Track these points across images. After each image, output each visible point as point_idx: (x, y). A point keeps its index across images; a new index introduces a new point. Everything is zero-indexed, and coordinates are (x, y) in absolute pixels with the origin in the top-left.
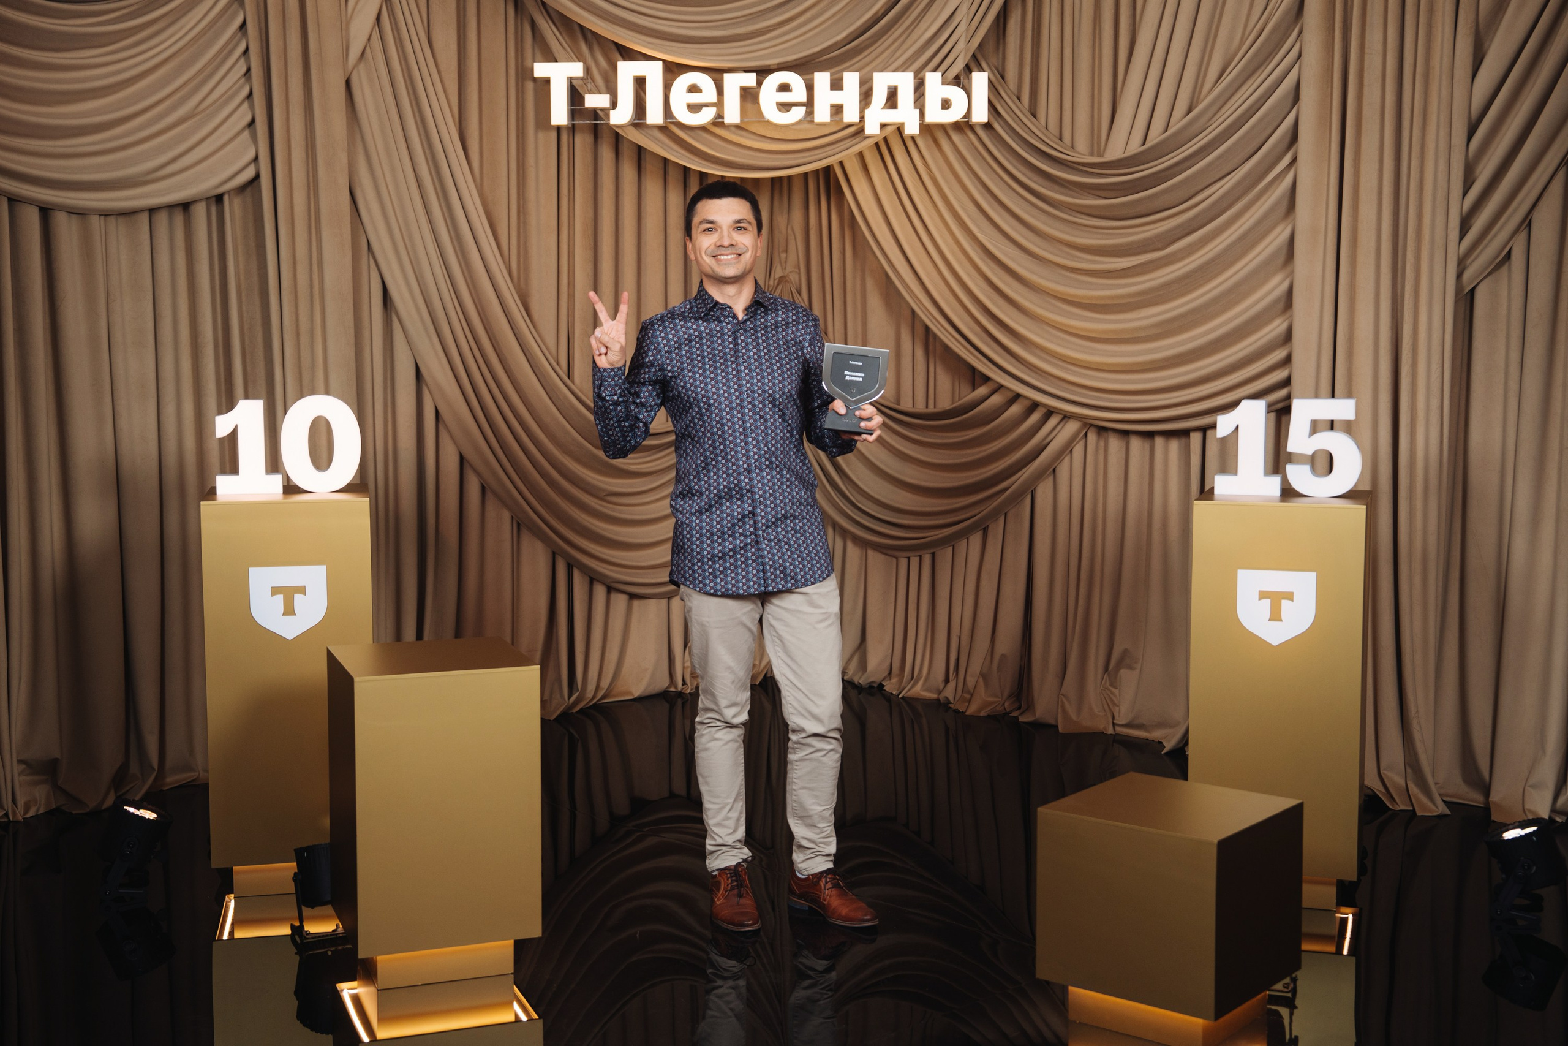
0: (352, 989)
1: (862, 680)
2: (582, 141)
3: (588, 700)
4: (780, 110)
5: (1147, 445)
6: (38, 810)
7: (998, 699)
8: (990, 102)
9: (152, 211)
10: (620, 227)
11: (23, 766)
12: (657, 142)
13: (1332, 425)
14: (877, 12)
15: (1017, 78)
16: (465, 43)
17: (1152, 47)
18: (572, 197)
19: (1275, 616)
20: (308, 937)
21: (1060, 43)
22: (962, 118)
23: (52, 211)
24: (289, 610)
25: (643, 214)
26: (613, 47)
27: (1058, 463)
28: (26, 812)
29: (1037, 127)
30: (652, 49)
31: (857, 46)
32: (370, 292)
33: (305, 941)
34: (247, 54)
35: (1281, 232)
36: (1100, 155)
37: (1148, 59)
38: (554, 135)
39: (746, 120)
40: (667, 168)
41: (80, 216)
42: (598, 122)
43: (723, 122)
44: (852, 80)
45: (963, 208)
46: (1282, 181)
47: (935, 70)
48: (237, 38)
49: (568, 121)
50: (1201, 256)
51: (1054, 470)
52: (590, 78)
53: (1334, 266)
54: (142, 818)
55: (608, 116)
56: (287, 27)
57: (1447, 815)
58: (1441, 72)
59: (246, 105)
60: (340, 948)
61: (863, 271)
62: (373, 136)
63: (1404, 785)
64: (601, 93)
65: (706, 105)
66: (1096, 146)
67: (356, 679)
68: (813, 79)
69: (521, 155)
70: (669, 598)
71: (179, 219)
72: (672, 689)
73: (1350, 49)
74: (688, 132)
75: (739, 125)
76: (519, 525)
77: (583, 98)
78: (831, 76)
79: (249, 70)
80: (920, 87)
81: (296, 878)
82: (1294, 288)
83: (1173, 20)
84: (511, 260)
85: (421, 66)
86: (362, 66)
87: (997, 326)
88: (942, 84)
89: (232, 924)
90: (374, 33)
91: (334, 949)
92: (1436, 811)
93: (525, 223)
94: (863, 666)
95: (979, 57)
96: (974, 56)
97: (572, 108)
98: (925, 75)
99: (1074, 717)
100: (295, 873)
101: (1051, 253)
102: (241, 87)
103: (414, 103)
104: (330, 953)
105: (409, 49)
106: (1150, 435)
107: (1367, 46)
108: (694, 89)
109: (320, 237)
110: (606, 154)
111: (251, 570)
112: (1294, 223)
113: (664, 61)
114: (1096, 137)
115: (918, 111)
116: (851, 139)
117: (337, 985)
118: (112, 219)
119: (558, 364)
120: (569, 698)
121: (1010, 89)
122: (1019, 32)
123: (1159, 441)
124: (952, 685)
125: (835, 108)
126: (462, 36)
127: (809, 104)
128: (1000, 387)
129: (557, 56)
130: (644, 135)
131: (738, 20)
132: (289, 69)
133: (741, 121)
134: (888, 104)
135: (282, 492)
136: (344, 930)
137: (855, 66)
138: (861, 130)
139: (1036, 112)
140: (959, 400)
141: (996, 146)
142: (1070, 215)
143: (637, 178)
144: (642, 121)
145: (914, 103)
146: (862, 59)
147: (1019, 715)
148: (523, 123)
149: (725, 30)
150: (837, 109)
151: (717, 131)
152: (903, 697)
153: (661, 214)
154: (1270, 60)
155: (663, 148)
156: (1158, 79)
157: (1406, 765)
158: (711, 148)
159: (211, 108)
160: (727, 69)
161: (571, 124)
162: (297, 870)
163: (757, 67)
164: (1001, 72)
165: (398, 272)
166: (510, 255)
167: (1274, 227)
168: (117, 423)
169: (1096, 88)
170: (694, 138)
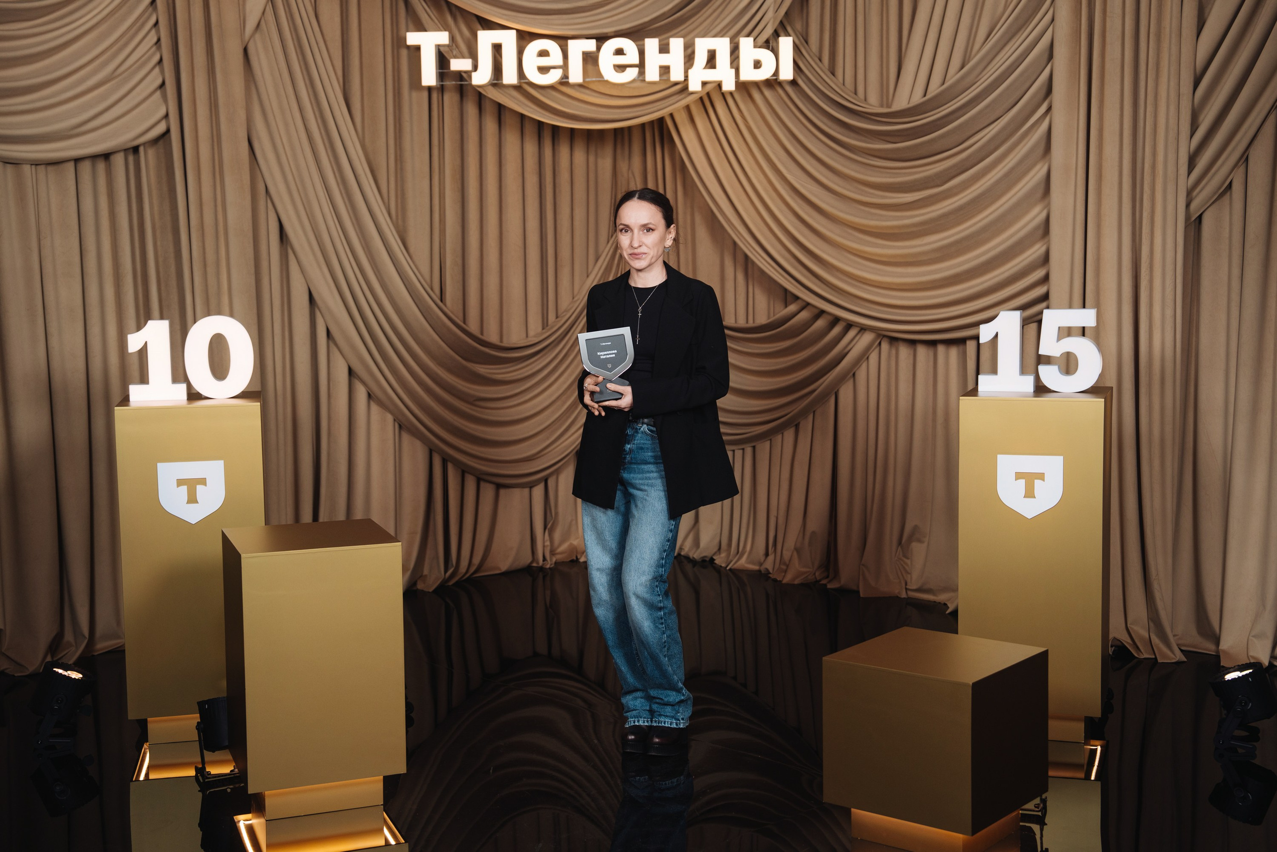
0: (247, 820)
1: (696, 555)
2: (450, 99)
3: (462, 574)
4: (616, 71)
5: (931, 353)
7: (808, 570)
8: (795, 63)
9: (77, 160)
10: (484, 172)
12: (514, 100)
13: (1083, 332)
15: (818, 41)
16: (347, 16)
18: (441, 147)
19: (1030, 493)
20: (209, 776)
22: (772, 76)
24: (192, 499)
25: (503, 161)
26: (475, 19)
27: (856, 369)
29: (834, 82)
30: (507, 20)
31: (682, 16)
32: (268, 230)
33: (206, 780)
34: (157, 26)
35: (1041, 169)
36: (889, 106)
37: (927, 24)
38: (425, 94)
39: (587, 80)
40: (524, 122)
41: (14, 165)
42: (463, 83)
43: (568, 82)
44: (677, 44)
45: (774, 153)
46: (1040, 127)
47: (748, 35)
48: (148, 12)
49: (437, 82)
50: (974, 191)
51: (854, 374)
52: (455, 45)
53: (1084, 199)
54: (69, 678)
55: (470, 77)
56: (191, 3)
57: (1183, 663)
58: (1170, 31)
59: (157, 70)
60: (237, 785)
61: (692, 208)
62: (268, 96)
63: (1147, 636)
64: (464, 57)
65: (554, 67)
66: (886, 97)
67: (243, 556)
68: (644, 45)
69: (397, 111)
70: (531, 488)
71: (101, 166)
72: (534, 565)
73: (1095, 13)
74: (541, 91)
75: (582, 84)
76: (400, 427)
77: (449, 62)
78: (660, 41)
79: (159, 40)
80: (735, 50)
81: (198, 727)
82: (1051, 215)
84: (390, 202)
85: (309, 36)
86: (257, 36)
87: (805, 253)
88: (755, 47)
89: (148, 768)
90: (268, 8)
91: (232, 787)
92: (1174, 659)
93: (402, 169)
94: (697, 543)
95: (786, 23)
96: (781, 23)
97: (441, 71)
98: (739, 40)
99: (873, 584)
100: (198, 722)
101: (848, 190)
102: (153, 54)
103: (304, 67)
104: (229, 790)
105: (298, 21)
106: (933, 344)
107: (1108, 10)
108: (543, 53)
109: (224, 183)
110: (471, 110)
111: (159, 465)
112: (1050, 162)
113: (518, 31)
114: (885, 91)
115: (733, 70)
116: (678, 96)
117: (235, 817)
118: (42, 169)
119: (432, 289)
120: (445, 574)
121: (813, 52)
122: (819, 2)
123: (941, 349)
124: (771, 558)
125: (663, 69)
126: (345, 11)
127: (641, 65)
128: (807, 305)
129: (426, 26)
130: (502, 94)
132: (194, 38)
133: (584, 80)
134: (708, 65)
135: (186, 398)
136: (239, 771)
137: (680, 33)
138: (686, 88)
139: (834, 70)
140: (774, 316)
141: (800, 99)
142: (863, 157)
143: (497, 131)
144: (500, 82)
145: (732, 63)
146: (686, 27)
147: (828, 583)
148: (399, 84)
149: (569, 3)
150: (665, 70)
151: (564, 89)
152: (730, 569)
153: (519, 161)
154: (1028, 23)
155: (517, 104)
156: (936, 41)
157: (1149, 620)
158: (560, 104)
159: (126, 73)
160: (570, 36)
161: (440, 85)
162: (199, 721)
163: (597, 34)
164: (805, 37)
165: (292, 212)
166: (389, 196)
167: (1034, 165)
168: (49, 342)
169: (885, 49)
170: (544, 96)
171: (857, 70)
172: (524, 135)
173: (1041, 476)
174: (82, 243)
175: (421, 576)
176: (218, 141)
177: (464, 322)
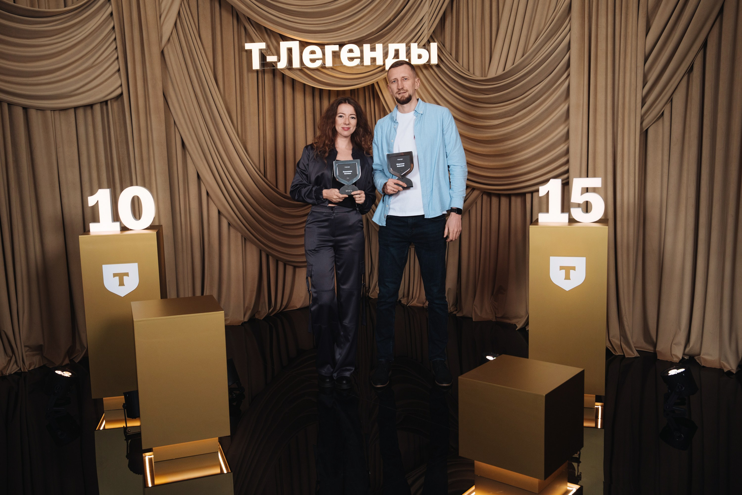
2: (268, 77)
3: (277, 311)
4: (349, 61)
5: (508, 200)
6: (35, 366)
8: (438, 56)
9: (75, 108)
10: (286, 113)
11: (28, 348)
12: (299, 76)
14: (390, 19)
15: (450, 45)
16: (215, 36)
17: (506, 30)
18: (264, 100)
19: (568, 277)
21: (467, 31)
22: (426, 63)
23: (28, 109)
24: (122, 284)
26: (279, 36)
27: (470, 208)
28: (30, 367)
29: (458, 66)
30: (294, 35)
31: (382, 34)
32: (176, 142)
33: (128, 434)
34: (115, 40)
35: (564, 106)
36: (485, 77)
38: (255, 74)
39: (335, 65)
40: (305, 88)
41: (42, 111)
42: (273, 68)
43: (325, 66)
46: (563, 85)
47: (415, 42)
48: (111, 33)
49: (260, 68)
50: (530, 118)
51: (469, 211)
52: (269, 49)
53: (587, 121)
54: (62, 376)
55: (277, 65)
56: (133, 28)
57: (638, 357)
58: (632, 34)
59: (116, 62)
62: (175, 75)
63: (620, 344)
64: (274, 55)
65: (318, 59)
66: (483, 72)
67: (135, 320)
68: (363, 48)
69: (241, 83)
71: (89, 112)
73: (592, 26)
74: (311, 71)
75: (332, 67)
76: (245, 239)
77: (266, 57)
78: (371, 46)
79: (116, 48)
80: (408, 50)
81: (125, 405)
82: (570, 130)
83: (515, 18)
84: (238, 128)
85: (195, 45)
86: (169, 46)
88: (418, 48)
89: (105, 422)
90: (174, 31)
92: (634, 356)
93: (244, 112)
95: (434, 37)
96: (431, 35)
97: (262, 62)
98: (410, 45)
99: (479, 315)
102: (115, 54)
103: (193, 61)
106: (509, 196)
107: (599, 24)
108: (313, 52)
109: (151, 117)
110: (279, 82)
111: (103, 266)
112: (569, 102)
113: (300, 41)
114: (483, 69)
116: (380, 73)
117: (143, 454)
118: (57, 113)
119: (260, 171)
120: (269, 311)
122: (450, 26)
123: (513, 199)
127: (362, 58)
129: (255, 40)
130: (292, 73)
131: (331, 23)
132: (135, 46)
133: (333, 66)
135: (120, 230)
137: (382, 42)
139: (458, 59)
141: (441, 75)
142: (474, 103)
143: (292, 92)
144: (291, 67)
145: (407, 57)
146: (384, 39)
147: (457, 313)
148: (242, 70)
149: (325, 27)
150: (374, 60)
151: (323, 70)
152: (409, 306)
153: (303, 107)
154: (557, 33)
155: (301, 78)
156: (509, 43)
157: (621, 336)
158: (321, 78)
159: (101, 64)
160: (326, 44)
161: (262, 69)
162: (124, 402)
163: (339, 42)
164: (443, 43)
165: (187, 133)
166: (237, 125)
167: (560, 105)
168: (62, 201)
169: (483, 48)
170: (314, 74)
171: (470, 59)
172: (305, 94)
173: (574, 268)
174: (80, 150)
175: (257, 312)
176: (148, 99)
177: (277, 187)
